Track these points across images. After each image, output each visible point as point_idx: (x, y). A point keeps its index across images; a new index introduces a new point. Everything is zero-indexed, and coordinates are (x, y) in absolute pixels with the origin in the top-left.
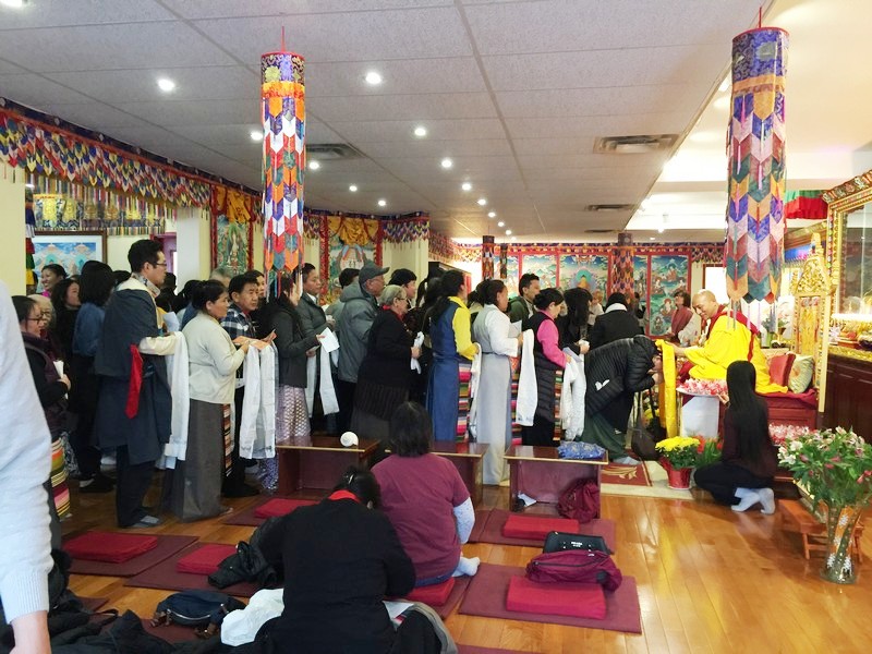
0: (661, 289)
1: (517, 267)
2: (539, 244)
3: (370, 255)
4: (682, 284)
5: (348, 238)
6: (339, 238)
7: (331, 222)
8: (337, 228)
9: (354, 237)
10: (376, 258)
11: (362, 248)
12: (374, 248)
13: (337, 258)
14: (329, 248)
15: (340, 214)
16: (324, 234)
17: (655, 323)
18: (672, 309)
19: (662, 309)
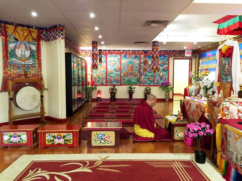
1: (105, 59)
2: (113, 50)
3: (34, 48)
4: (166, 66)
5: (20, 37)
6: (14, 37)
7: (8, 28)
8: (13, 32)
9: (23, 37)
10: (37, 49)
11: (29, 43)
12: (36, 44)
13: (13, 48)
14: (8, 42)
15: (14, 24)
16: (4, 34)
17: (157, 80)
18: (163, 75)
19: (159, 75)
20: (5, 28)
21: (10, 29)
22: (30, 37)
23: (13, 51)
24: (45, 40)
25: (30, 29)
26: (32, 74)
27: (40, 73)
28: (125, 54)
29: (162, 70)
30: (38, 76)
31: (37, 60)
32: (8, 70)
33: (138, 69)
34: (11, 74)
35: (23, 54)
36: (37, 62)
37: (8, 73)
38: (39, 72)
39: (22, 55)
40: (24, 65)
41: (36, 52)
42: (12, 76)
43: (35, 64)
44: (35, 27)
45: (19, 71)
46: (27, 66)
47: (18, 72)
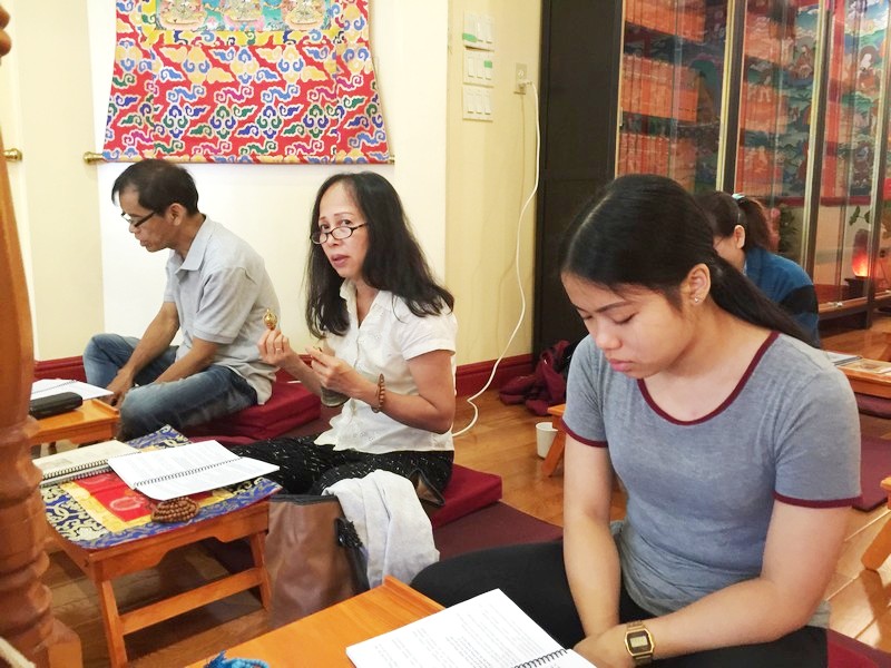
26: (300, 46)
32: (145, 19)
34: (160, 44)
37: (144, 39)
38: (344, 27)
42: (167, 62)
45: (212, 26)
47: (206, 31)
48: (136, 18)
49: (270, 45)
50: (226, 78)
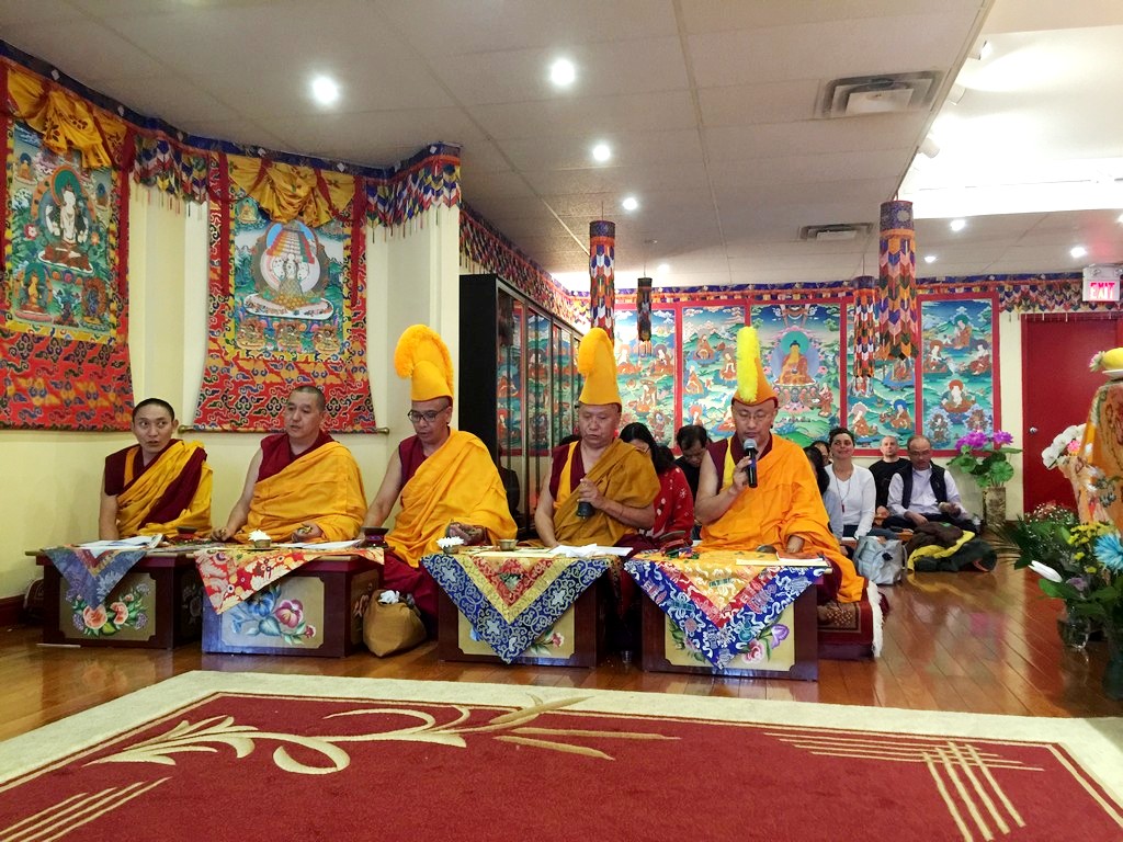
0: (942, 364)
1: (673, 330)
4: (982, 352)
5: (280, 205)
6: (258, 204)
7: (236, 167)
8: (253, 182)
9: (291, 204)
10: (349, 257)
11: (317, 232)
12: (346, 236)
13: (253, 250)
14: (232, 225)
15: (261, 152)
16: (217, 191)
17: (933, 426)
18: (965, 399)
19: (945, 401)
20: (223, 167)
21: (243, 173)
22: (323, 207)
23: (252, 262)
24: (384, 222)
25: (325, 174)
26: (326, 363)
27: (356, 359)
28: (767, 302)
29: (963, 374)
30: (350, 374)
31: (348, 302)
32: (227, 341)
33: (833, 371)
34: (237, 358)
35: (291, 276)
36: (347, 313)
37: (226, 354)
38: (352, 354)
39: (284, 280)
40: (293, 325)
41: (346, 271)
42: (241, 369)
43: (339, 320)
44: (347, 165)
45: (270, 348)
46: (303, 326)
47: (266, 351)
48: (221, 342)
49: (306, 362)
50: (276, 379)
